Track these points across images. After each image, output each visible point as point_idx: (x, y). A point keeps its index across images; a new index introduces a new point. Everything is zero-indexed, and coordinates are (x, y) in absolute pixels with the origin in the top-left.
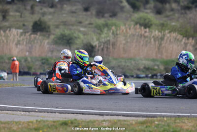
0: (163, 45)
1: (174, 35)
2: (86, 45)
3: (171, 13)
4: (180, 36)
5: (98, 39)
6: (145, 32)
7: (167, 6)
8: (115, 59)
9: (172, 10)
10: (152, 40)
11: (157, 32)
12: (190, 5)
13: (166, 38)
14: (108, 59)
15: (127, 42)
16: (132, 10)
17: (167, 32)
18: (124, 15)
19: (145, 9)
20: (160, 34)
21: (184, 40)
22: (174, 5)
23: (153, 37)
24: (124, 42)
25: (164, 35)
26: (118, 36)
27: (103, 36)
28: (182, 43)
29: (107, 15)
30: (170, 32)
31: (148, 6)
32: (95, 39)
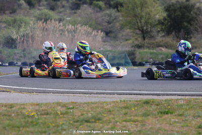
0: (76, 37)
1: (85, 28)
2: (7, 38)
3: (62, 9)
4: (90, 28)
5: (17, 33)
6: (60, 26)
7: (59, 3)
8: (35, 50)
9: (63, 6)
10: (66, 32)
11: (70, 26)
12: (78, 2)
13: (78, 31)
14: (30, 50)
15: (45, 35)
16: (28, 7)
17: (79, 25)
18: (22, 12)
19: (39, 6)
20: (73, 27)
21: (93, 33)
22: (64, 3)
23: (67, 30)
24: (41, 35)
25: (77, 28)
26: (36, 30)
27: (21, 30)
28: (93, 35)
29: (7, 12)
30: (82, 25)
31: (41, 3)
32: (15, 33)
